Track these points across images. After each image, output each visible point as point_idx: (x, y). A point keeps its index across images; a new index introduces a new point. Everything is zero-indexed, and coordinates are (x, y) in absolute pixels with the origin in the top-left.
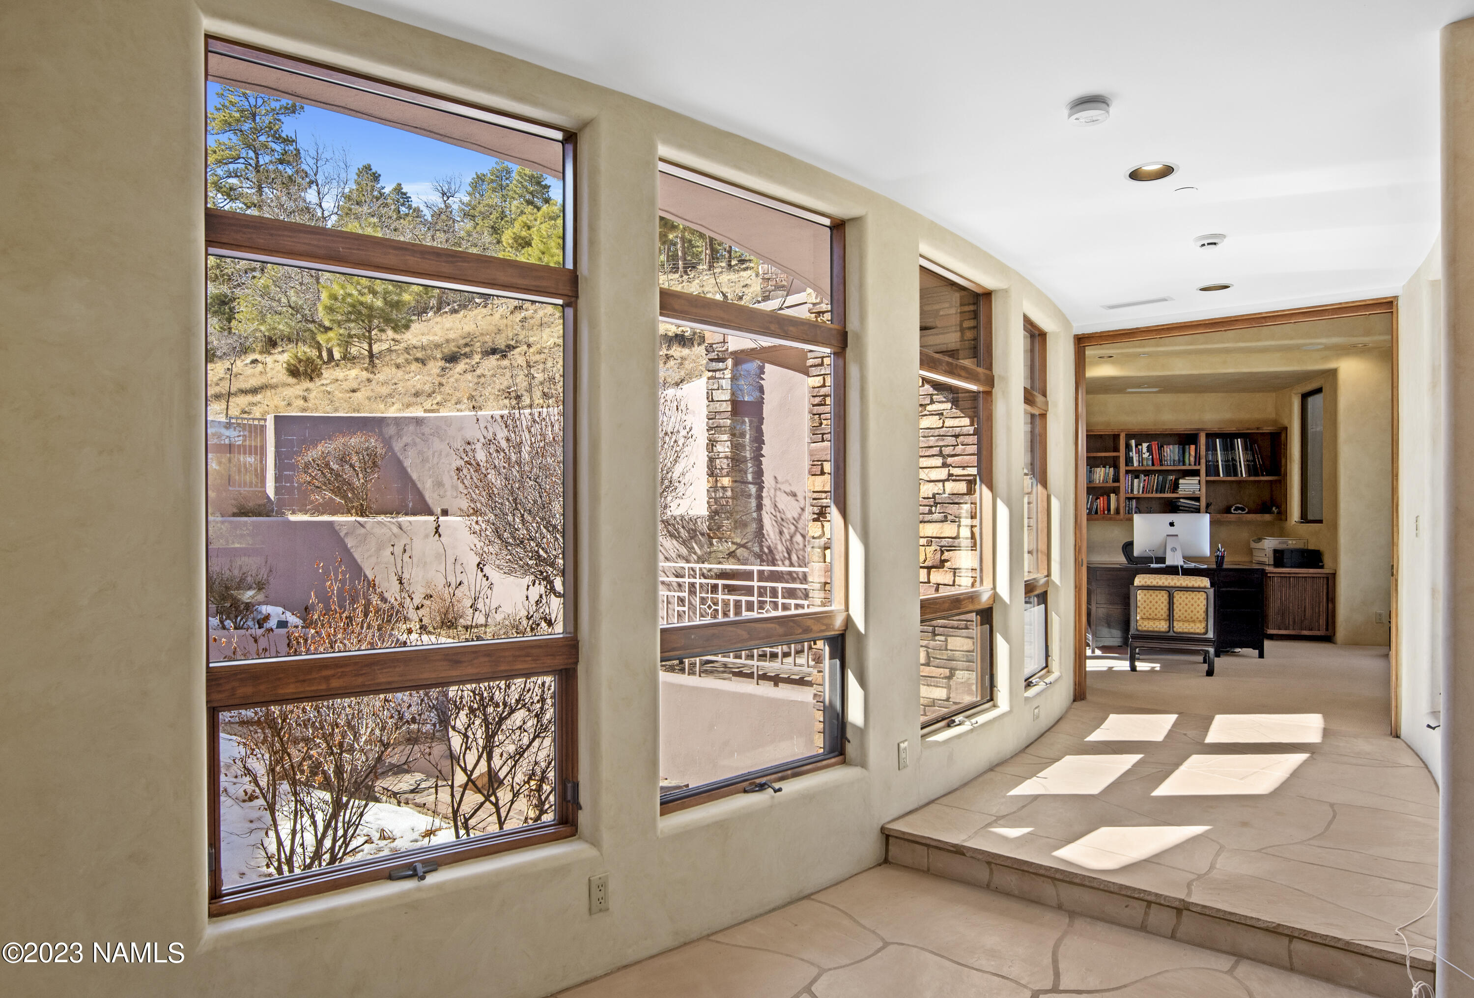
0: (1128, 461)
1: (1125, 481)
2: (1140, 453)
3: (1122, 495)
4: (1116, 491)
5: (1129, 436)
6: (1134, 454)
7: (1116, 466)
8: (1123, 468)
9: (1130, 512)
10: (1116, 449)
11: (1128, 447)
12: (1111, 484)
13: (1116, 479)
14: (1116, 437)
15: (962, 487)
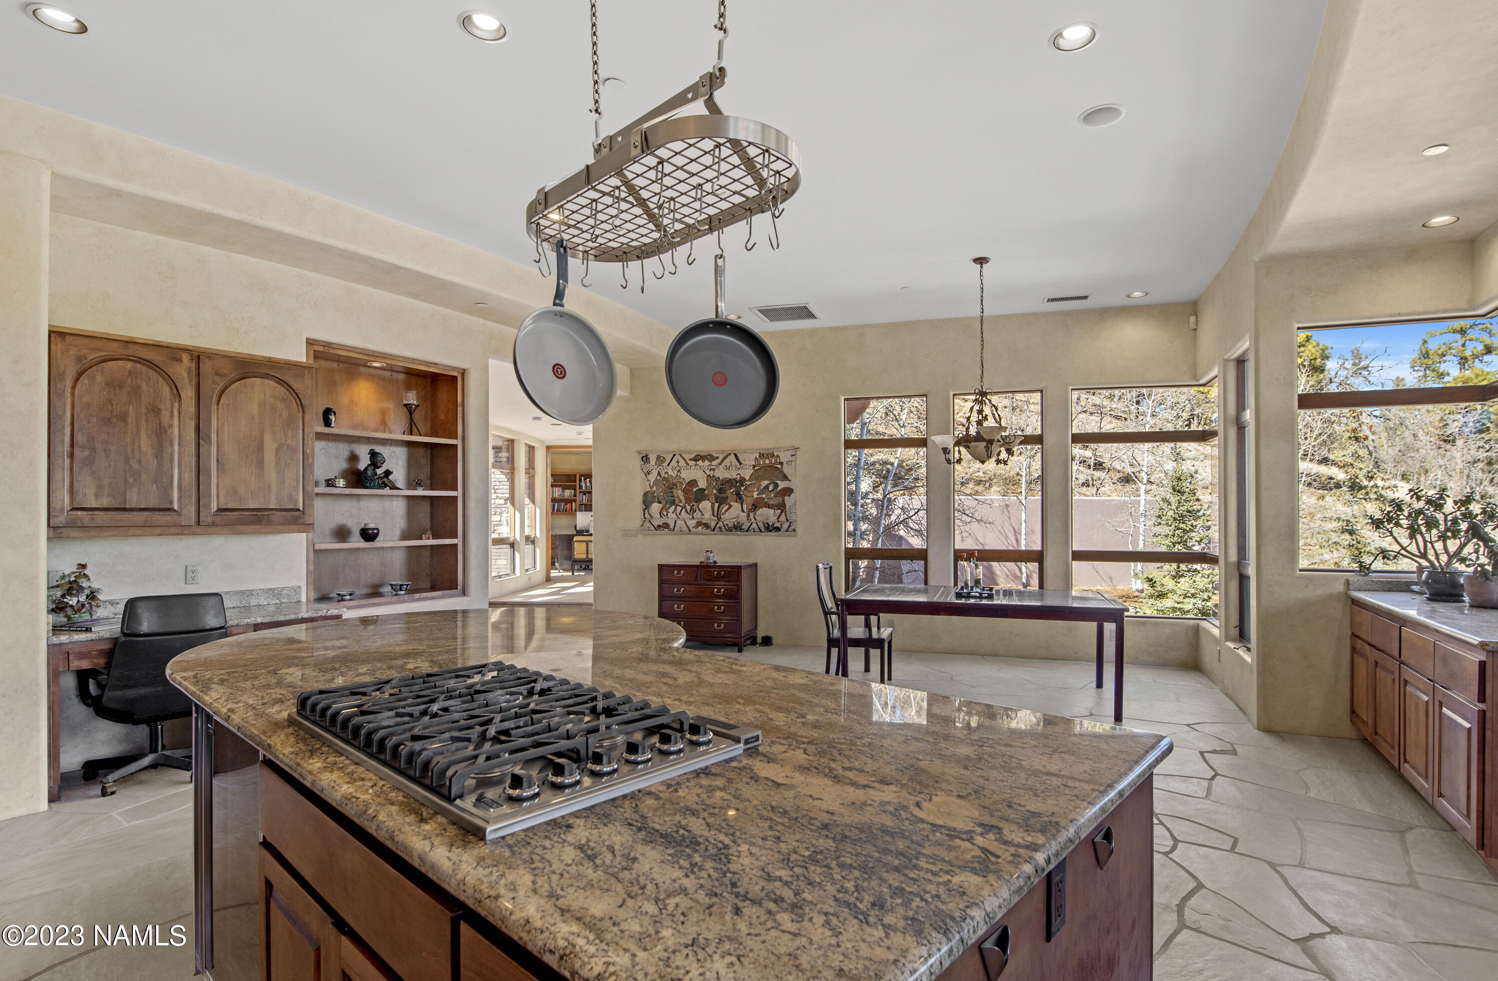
0: (581, 487)
1: (579, 497)
2: (586, 483)
3: (578, 503)
4: (575, 501)
5: (581, 476)
6: (583, 484)
7: (575, 490)
8: (578, 490)
9: (576, 511)
10: (575, 482)
11: (580, 480)
12: (573, 498)
13: (575, 496)
14: (575, 476)
15: (502, 502)
